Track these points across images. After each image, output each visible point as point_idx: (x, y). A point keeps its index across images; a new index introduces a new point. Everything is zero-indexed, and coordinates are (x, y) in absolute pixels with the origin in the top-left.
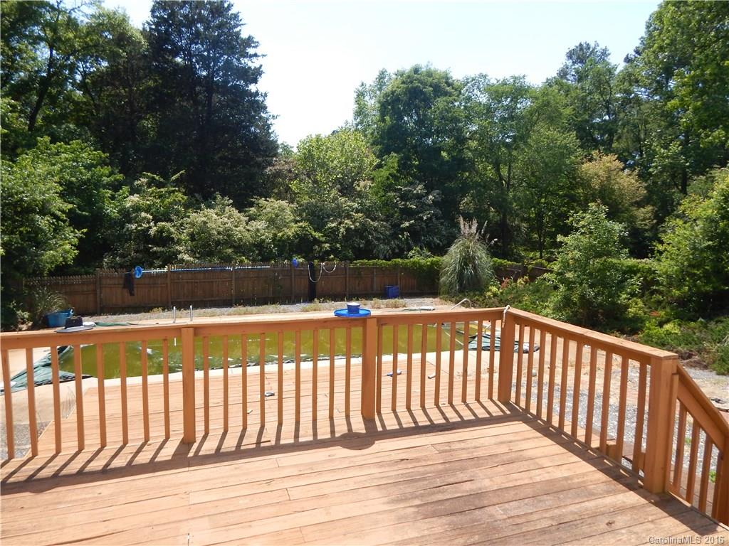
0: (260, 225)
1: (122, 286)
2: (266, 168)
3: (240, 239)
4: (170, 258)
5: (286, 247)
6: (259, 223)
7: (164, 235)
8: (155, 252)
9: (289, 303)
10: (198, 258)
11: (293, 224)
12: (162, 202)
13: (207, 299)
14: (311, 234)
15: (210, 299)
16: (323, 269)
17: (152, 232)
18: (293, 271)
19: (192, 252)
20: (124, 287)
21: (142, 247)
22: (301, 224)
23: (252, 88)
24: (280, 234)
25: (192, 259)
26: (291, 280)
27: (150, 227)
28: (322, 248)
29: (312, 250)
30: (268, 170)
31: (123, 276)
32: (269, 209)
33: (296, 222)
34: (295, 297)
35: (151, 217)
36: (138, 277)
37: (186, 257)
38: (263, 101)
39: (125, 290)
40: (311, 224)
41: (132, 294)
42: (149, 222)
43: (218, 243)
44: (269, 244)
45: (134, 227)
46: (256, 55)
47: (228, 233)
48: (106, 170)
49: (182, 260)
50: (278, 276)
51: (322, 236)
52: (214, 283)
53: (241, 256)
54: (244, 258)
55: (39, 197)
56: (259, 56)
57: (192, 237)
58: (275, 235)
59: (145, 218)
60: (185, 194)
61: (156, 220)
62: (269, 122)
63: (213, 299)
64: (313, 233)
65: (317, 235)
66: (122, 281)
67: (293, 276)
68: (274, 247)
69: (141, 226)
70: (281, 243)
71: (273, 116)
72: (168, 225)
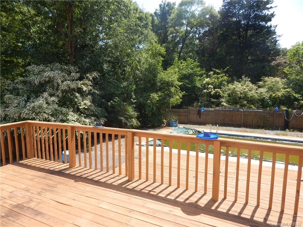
0: (262, 90)
1: (197, 114)
2: (272, 62)
3: (251, 97)
4: (218, 104)
5: (276, 102)
6: (263, 89)
7: (217, 94)
8: (213, 102)
9: (271, 130)
10: (230, 105)
11: (282, 90)
12: (218, 80)
13: (229, 123)
14: (293, 95)
15: (231, 123)
16: (294, 114)
17: (212, 93)
18: (275, 113)
19: (228, 102)
20: (197, 115)
21: (209, 99)
22: (287, 90)
23: (269, 24)
24: (274, 95)
25: (227, 105)
26: (274, 118)
27: (212, 91)
28: (299, 103)
29: (293, 104)
30: (273, 63)
31: (197, 110)
32: (269, 82)
33: (285, 88)
34: (275, 127)
35: (213, 87)
36: (202, 111)
37: (225, 104)
38: (275, 30)
39: (198, 116)
40: (293, 89)
41: (200, 118)
42: (212, 89)
43: (240, 98)
44: (267, 99)
45: (206, 91)
46: (271, 7)
47: (245, 94)
48: (199, 69)
49: (223, 105)
50: (266, 115)
51: (300, 97)
52: (234, 116)
53: (251, 105)
54: (252, 106)
55: (170, 80)
56: (273, 8)
57: (229, 95)
58: (271, 95)
59: (210, 87)
60: (227, 77)
61: (214, 88)
62: (277, 39)
63: (233, 123)
64: (294, 95)
65: (297, 96)
66: (197, 112)
67: (275, 116)
68: (270, 101)
69: (208, 91)
70: (274, 99)
71: (279, 36)
72: (219, 90)
